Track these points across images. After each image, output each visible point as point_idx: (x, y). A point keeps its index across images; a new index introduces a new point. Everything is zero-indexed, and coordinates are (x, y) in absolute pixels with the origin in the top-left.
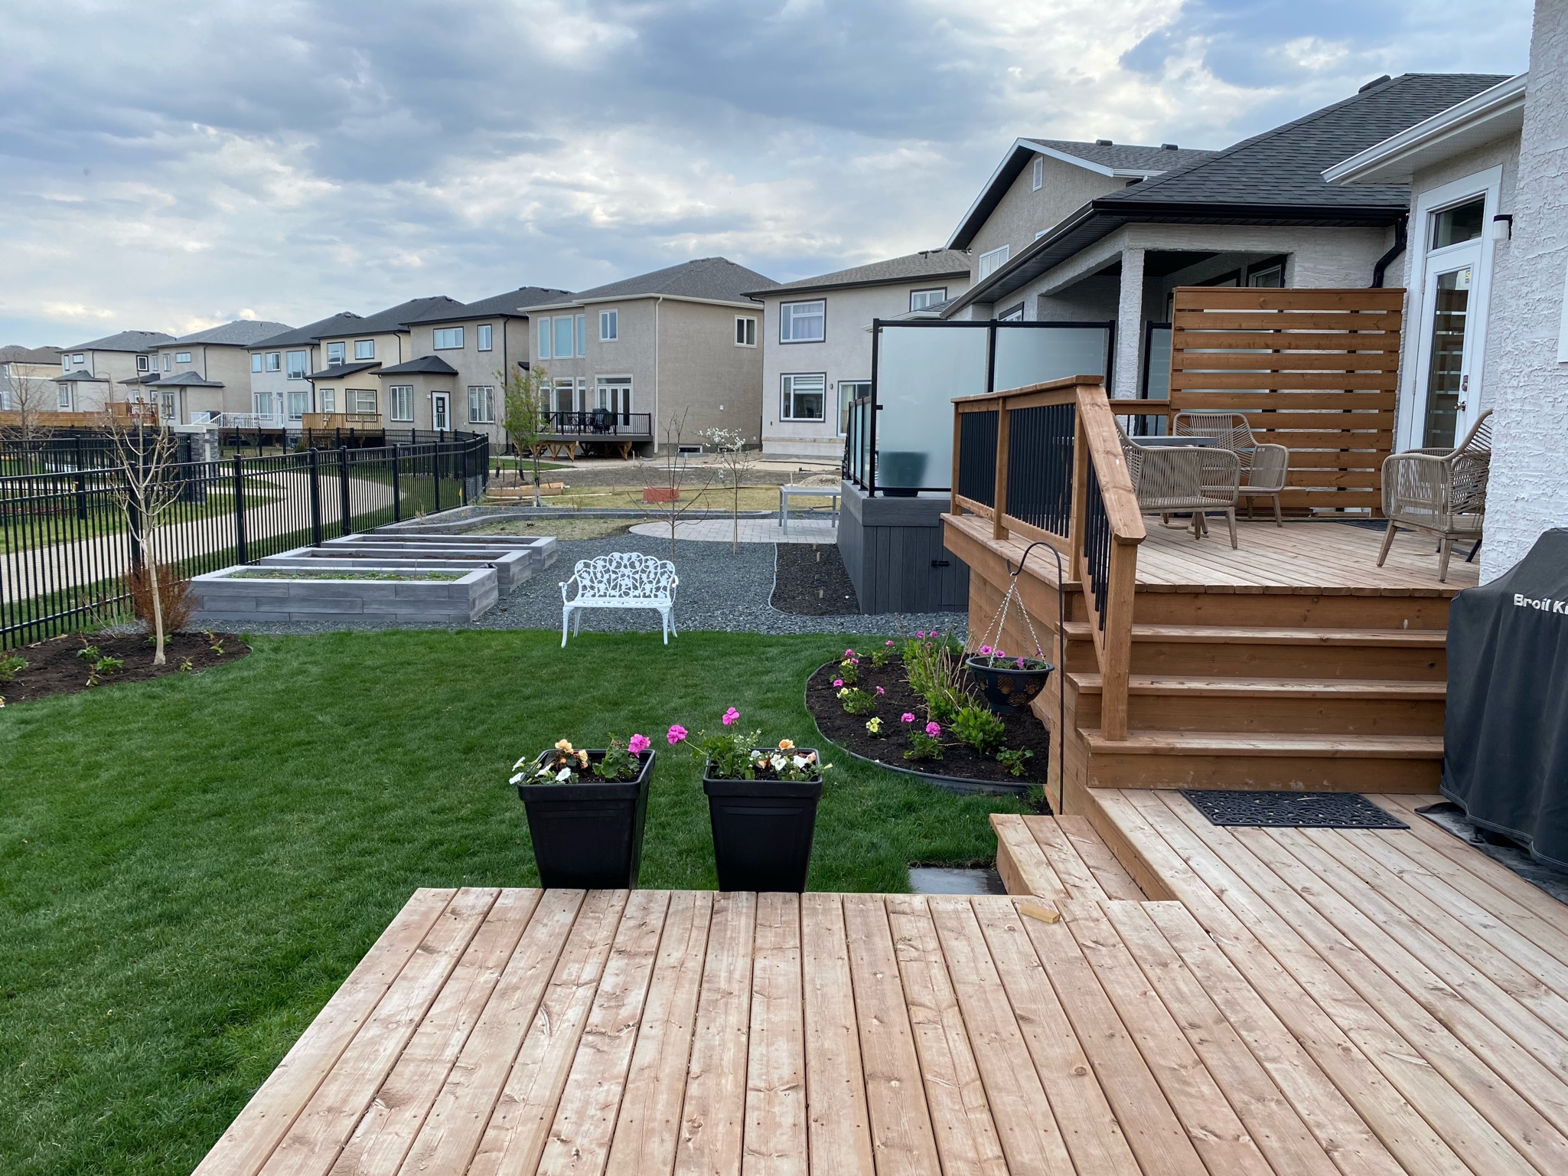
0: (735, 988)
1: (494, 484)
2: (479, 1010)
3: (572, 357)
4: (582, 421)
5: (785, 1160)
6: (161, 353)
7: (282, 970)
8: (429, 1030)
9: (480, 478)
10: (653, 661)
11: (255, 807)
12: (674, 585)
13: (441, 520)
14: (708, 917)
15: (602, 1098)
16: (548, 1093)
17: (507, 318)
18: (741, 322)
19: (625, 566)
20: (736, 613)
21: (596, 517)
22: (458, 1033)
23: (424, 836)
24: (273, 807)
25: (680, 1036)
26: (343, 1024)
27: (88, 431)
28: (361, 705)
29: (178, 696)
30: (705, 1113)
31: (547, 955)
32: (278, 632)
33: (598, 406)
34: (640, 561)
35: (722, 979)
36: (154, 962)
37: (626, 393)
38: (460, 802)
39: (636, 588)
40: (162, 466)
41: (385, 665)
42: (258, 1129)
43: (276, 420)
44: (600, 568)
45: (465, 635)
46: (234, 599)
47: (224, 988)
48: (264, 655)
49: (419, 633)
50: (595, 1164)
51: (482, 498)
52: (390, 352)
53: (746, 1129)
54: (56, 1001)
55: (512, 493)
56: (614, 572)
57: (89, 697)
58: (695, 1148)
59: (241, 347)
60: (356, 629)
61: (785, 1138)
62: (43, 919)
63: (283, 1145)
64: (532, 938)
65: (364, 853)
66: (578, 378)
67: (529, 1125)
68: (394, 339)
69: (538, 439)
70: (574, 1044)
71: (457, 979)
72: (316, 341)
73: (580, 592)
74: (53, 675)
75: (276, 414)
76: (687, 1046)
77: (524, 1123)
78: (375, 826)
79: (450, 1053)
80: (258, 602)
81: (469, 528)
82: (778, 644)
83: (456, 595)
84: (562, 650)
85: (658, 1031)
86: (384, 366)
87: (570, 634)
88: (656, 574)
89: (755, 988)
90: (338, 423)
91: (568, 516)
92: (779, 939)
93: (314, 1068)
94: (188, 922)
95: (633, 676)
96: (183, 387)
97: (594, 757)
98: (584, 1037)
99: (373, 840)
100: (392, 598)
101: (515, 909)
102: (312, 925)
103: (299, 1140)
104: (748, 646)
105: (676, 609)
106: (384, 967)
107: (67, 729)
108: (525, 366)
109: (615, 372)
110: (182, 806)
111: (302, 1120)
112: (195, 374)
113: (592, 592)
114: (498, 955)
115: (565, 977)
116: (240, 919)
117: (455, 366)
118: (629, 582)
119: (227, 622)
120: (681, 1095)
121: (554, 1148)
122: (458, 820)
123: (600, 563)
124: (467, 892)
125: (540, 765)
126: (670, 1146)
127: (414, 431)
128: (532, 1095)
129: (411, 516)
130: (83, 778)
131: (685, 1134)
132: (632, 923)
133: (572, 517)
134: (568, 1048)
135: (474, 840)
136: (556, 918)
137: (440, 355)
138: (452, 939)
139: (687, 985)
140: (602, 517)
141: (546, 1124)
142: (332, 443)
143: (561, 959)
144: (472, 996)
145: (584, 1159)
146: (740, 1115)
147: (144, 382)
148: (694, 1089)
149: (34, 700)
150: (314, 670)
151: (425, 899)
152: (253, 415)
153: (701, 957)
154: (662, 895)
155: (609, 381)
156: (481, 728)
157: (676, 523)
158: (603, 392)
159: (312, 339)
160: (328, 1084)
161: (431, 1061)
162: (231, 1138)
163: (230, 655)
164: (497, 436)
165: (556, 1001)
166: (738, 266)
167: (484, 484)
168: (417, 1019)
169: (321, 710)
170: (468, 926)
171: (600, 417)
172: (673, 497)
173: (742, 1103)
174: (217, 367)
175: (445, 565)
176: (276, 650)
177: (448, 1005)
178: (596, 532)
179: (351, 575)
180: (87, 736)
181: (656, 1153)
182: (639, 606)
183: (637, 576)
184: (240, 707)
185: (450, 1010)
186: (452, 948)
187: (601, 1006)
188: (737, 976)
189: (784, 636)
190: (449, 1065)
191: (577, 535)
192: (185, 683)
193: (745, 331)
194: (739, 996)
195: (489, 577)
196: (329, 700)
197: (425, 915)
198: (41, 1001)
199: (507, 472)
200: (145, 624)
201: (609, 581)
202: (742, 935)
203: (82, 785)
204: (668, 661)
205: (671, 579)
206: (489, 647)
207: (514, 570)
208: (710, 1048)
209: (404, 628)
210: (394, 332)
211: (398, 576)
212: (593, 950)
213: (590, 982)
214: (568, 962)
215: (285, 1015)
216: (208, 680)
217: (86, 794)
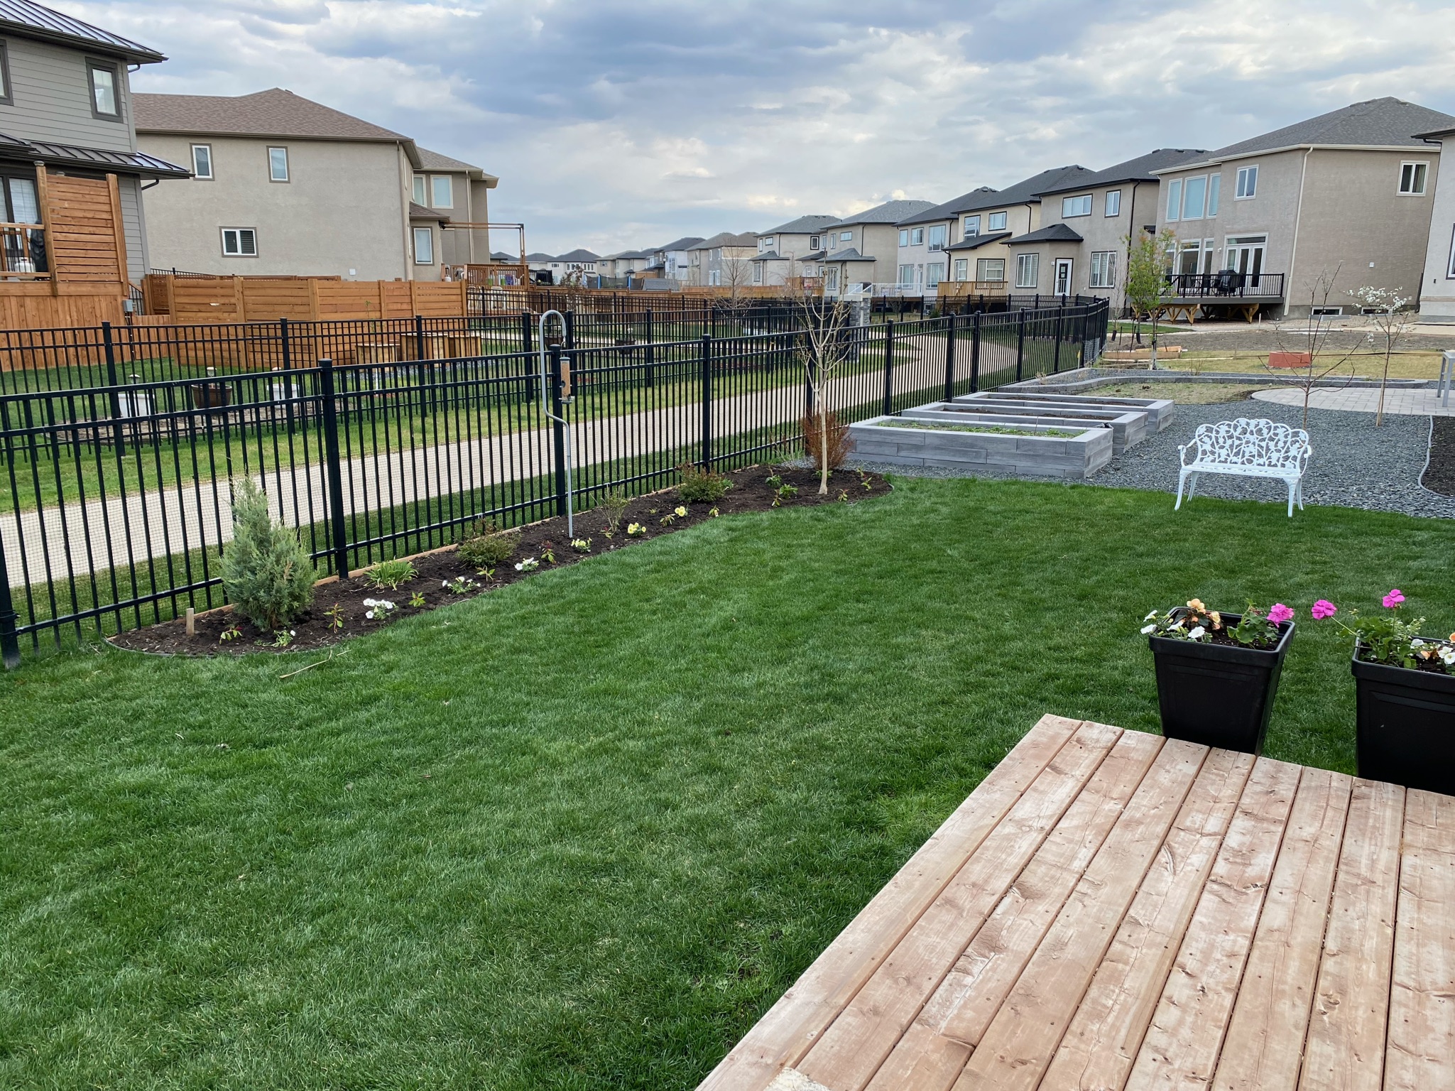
0: (1379, 878)
1: (1109, 347)
2: (1104, 834)
3: (1202, 218)
4: (1206, 283)
5: (1437, 1066)
6: (830, 232)
7: (922, 759)
8: (1058, 840)
9: (1098, 340)
10: (1275, 533)
11: (896, 620)
12: (1306, 456)
13: (1059, 381)
14: (1347, 801)
15: (1228, 946)
16: (1172, 927)
17: (1137, 182)
18: (1407, 169)
19: (1252, 433)
20: (1376, 491)
21: (1215, 381)
22: (1084, 850)
23: (1043, 668)
24: (911, 622)
25: (1313, 911)
26: (982, 817)
27: (774, 301)
28: (984, 544)
29: (836, 521)
30: (1342, 992)
31: (1170, 799)
32: (912, 474)
33: (1224, 268)
34: (1269, 428)
35: (1363, 866)
36: (823, 730)
37: (1258, 253)
38: (1075, 644)
39: (1260, 455)
40: (837, 329)
41: (1005, 511)
42: (917, 884)
43: (915, 290)
44: (1223, 433)
45: (1079, 490)
46: (880, 444)
47: (876, 763)
48: (903, 493)
49: (1036, 485)
50: (1222, 1005)
51: (1098, 361)
52: (1020, 223)
53: (1391, 1022)
54: (757, 743)
55: (1127, 356)
56: (1239, 439)
57: (774, 515)
58: (1330, 1023)
59: (892, 224)
60: (979, 477)
61: (1438, 1044)
62: (747, 680)
63: (937, 902)
64: (1153, 778)
65: (988, 674)
66: (1206, 240)
67: (1154, 950)
68: (1025, 209)
69: (1158, 302)
70: (1198, 888)
71: (1083, 801)
72: (956, 216)
73: (1200, 456)
74: (749, 495)
75: (916, 283)
76: (1322, 921)
77: (1150, 946)
78: (998, 652)
79: (1078, 865)
80: (899, 447)
81: (1086, 389)
82: (1429, 527)
83: (1073, 452)
84: (1176, 513)
85: (1288, 898)
86: (1013, 236)
87: (1184, 498)
88: (1285, 442)
89: (1402, 884)
90: (968, 291)
91: (1186, 380)
92: (1433, 841)
93: (960, 847)
94: (847, 704)
95: (1252, 545)
96: (844, 262)
97: (1226, 620)
98: (1209, 885)
99: (996, 664)
100: (1014, 451)
101: (1137, 750)
102: (944, 727)
103: (950, 902)
104: (1391, 527)
105: (1305, 483)
106: (1017, 777)
107: (759, 538)
108: (1152, 230)
109: (1248, 231)
110: (841, 610)
111: (952, 888)
112: (854, 250)
113: (1212, 458)
114: (1122, 789)
115: (1188, 823)
116: (888, 709)
117: (1081, 234)
118: (1254, 450)
119: (873, 463)
120: (1315, 967)
121: (1178, 978)
122: (1072, 659)
123: (1223, 429)
124: (1091, 726)
125: (1172, 620)
126: (1302, 1011)
127: (1037, 296)
128: (1156, 923)
129: (1033, 376)
130: (771, 577)
131: (1319, 1006)
132: (1258, 788)
133: (1189, 380)
134: (1192, 890)
135: (1088, 680)
136: (1178, 767)
137: (1066, 222)
138: (1078, 765)
139: (1321, 862)
140: (1222, 381)
141: (1171, 954)
142: (962, 309)
143: (1184, 806)
144: (1098, 820)
145: (1210, 997)
146: (1384, 1005)
147: (814, 259)
148: (1329, 965)
149: (737, 513)
150: (944, 510)
151: (1050, 726)
152: (897, 284)
153: (1338, 838)
154: (1293, 769)
155: (1239, 241)
156: (1094, 578)
157: (1311, 389)
158: (1232, 252)
159: (951, 214)
160: (972, 864)
161: (1061, 868)
162: (896, 885)
163: (876, 491)
164: (1117, 300)
165: (1180, 844)
166: (1411, 105)
167: (1101, 346)
168: (1047, 828)
169: (950, 545)
170: (1092, 756)
171: (1226, 279)
172: (1306, 362)
173: (1387, 994)
174: (872, 243)
175: (1063, 423)
176: (912, 490)
177: (1075, 822)
178: (1215, 397)
179: (978, 428)
180: (773, 545)
181: (1287, 1014)
182: (1263, 474)
183: (1264, 444)
184: (883, 534)
185: (1077, 827)
186: (1078, 773)
187: (1226, 859)
188: (1381, 866)
189: (1437, 520)
190: (1077, 876)
191: (1194, 399)
192: (842, 511)
193: (1412, 178)
194: (1384, 888)
195: (1105, 437)
196: (956, 536)
197: (1053, 738)
198: (747, 741)
199: (1123, 335)
200: (813, 461)
201: (1231, 446)
202: (1387, 827)
203: (771, 583)
204: (1292, 534)
205: (1303, 446)
206: (1102, 503)
207: (1129, 431)
208: (1347, 929)
209: (1022, 479)
210: (1026, 203)
211: (1019, 431)
212: (1218, 805)
213: (1215, 834)
214: (1191, 810)
215: (923, 797)
216: (859, 510)
217: (773, 590)
